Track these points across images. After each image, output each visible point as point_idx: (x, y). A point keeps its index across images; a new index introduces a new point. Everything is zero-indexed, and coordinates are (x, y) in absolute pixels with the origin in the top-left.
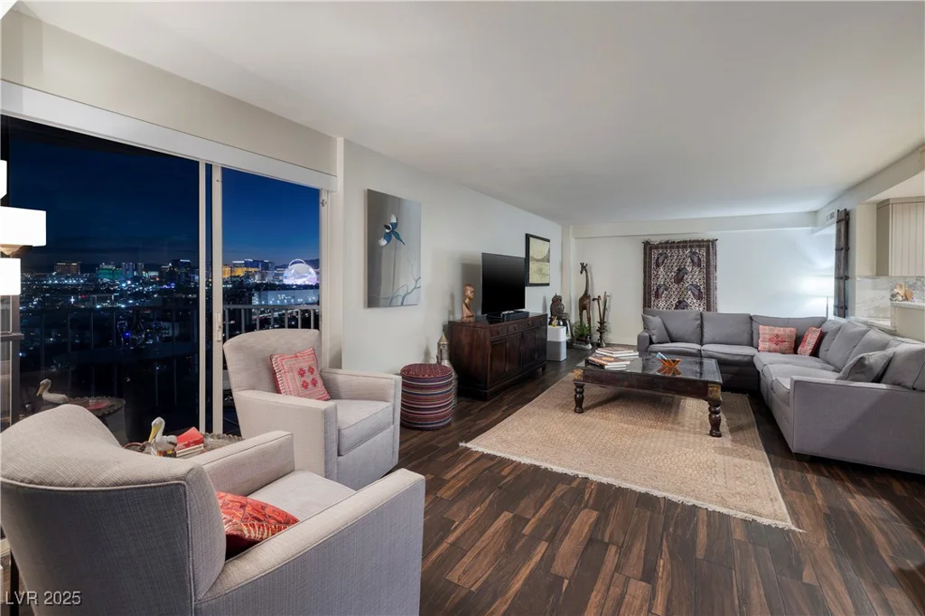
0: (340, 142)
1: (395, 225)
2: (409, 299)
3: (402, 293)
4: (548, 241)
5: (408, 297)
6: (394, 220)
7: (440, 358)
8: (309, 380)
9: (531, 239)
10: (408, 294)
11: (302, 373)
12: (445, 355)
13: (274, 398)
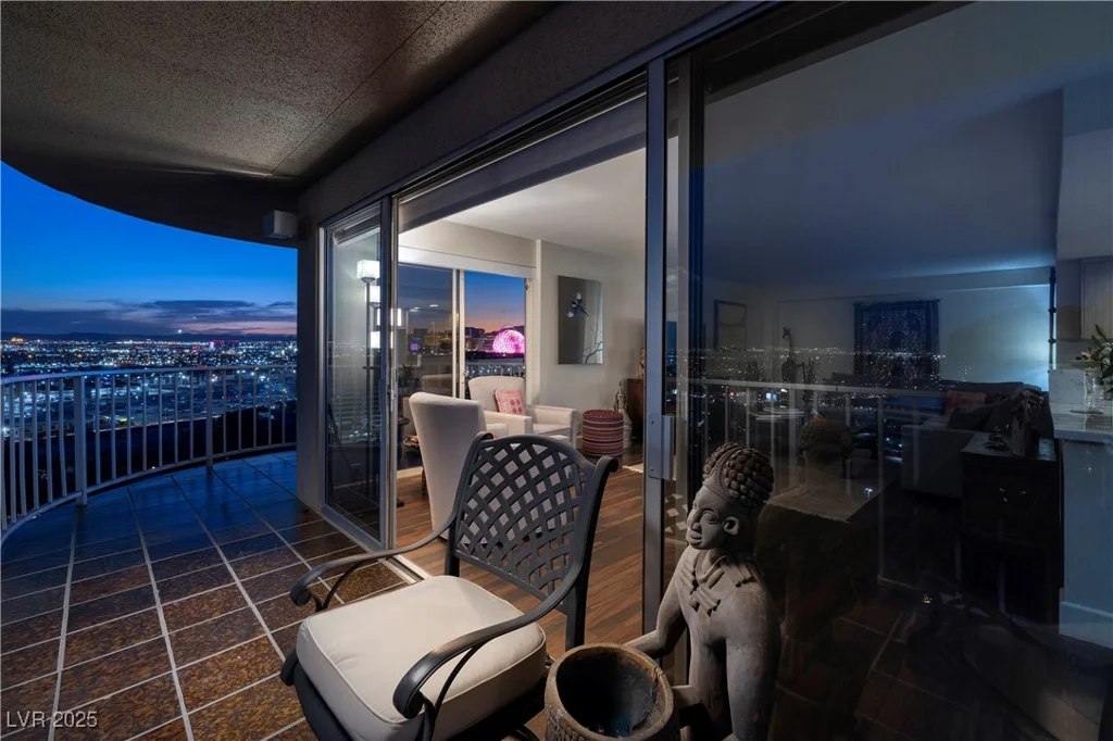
0: (539, 242)
1: (580, 301)
2: (591, 360)
3: (586, 353)
4: (744, 306)
5: (590, 358)
6: (579, 297)
7: (616, 407)
8: (517, 408)
9: (720, 306)
10: (591, 355)
11: (512, 403)
12: (621, 404)
13: (497, 414)
